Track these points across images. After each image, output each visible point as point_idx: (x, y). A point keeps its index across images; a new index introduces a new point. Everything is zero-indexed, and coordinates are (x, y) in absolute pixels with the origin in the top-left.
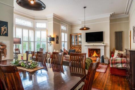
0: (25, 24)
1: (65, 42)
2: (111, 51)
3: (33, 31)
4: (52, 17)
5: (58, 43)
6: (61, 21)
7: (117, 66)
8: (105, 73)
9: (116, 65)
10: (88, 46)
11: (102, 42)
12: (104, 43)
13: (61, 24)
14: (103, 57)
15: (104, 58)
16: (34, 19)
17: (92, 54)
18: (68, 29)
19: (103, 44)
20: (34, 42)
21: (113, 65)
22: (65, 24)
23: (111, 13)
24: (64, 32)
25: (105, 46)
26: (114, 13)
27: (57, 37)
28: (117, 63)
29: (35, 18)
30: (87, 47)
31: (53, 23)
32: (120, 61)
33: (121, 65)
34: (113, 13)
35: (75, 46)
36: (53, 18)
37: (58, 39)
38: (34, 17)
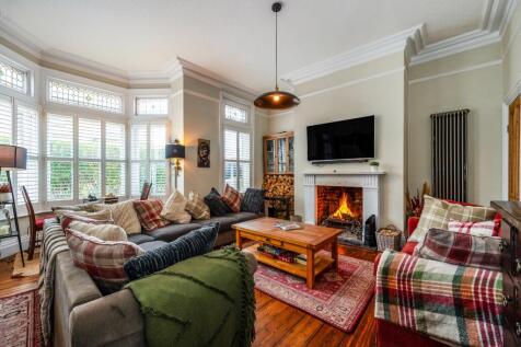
0: (91, 102)
1: (238, 161)
2: (411, 197)
3: (124, 127)
4: (182, 74)
5: (208, 166)
6: (223, 90)
7: (423, 320)
8: (349, 333)
9: (417, 314)
10: (315, 175)
11: (371, 160)
12: (376, 164)
13: (219, 101)
14: (371, 222)
15: (378, 227)
16: (128, 87)
17: (332, 207)
18: (253, 118)
19: (372, 170)
20: (128, 162)
21: (392, 307)
22: (241, 100)
23: (411, 32)
24: (238, 127)
25: (382, 177)
26: (425, 26)
27: (204, 146)
28: (421, 300)
29: (131, 82)
30: (311, 179)
31: (185, 94)
32: (448, 292)
33: (453, 321)
34: (420, 26)
35: (277, 175)
36: (185, 76)
37: (208, 152)
38: (128, 79)
